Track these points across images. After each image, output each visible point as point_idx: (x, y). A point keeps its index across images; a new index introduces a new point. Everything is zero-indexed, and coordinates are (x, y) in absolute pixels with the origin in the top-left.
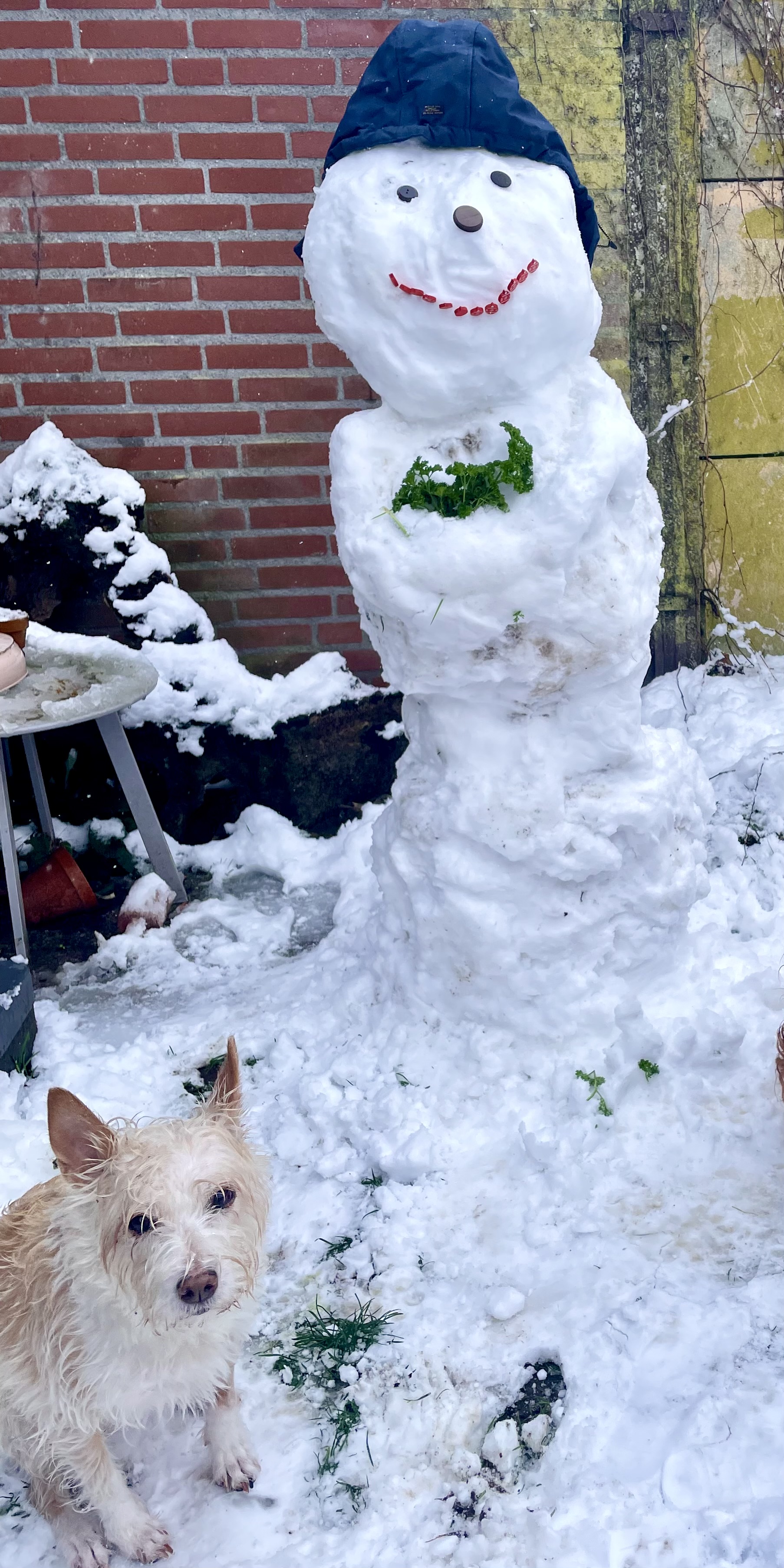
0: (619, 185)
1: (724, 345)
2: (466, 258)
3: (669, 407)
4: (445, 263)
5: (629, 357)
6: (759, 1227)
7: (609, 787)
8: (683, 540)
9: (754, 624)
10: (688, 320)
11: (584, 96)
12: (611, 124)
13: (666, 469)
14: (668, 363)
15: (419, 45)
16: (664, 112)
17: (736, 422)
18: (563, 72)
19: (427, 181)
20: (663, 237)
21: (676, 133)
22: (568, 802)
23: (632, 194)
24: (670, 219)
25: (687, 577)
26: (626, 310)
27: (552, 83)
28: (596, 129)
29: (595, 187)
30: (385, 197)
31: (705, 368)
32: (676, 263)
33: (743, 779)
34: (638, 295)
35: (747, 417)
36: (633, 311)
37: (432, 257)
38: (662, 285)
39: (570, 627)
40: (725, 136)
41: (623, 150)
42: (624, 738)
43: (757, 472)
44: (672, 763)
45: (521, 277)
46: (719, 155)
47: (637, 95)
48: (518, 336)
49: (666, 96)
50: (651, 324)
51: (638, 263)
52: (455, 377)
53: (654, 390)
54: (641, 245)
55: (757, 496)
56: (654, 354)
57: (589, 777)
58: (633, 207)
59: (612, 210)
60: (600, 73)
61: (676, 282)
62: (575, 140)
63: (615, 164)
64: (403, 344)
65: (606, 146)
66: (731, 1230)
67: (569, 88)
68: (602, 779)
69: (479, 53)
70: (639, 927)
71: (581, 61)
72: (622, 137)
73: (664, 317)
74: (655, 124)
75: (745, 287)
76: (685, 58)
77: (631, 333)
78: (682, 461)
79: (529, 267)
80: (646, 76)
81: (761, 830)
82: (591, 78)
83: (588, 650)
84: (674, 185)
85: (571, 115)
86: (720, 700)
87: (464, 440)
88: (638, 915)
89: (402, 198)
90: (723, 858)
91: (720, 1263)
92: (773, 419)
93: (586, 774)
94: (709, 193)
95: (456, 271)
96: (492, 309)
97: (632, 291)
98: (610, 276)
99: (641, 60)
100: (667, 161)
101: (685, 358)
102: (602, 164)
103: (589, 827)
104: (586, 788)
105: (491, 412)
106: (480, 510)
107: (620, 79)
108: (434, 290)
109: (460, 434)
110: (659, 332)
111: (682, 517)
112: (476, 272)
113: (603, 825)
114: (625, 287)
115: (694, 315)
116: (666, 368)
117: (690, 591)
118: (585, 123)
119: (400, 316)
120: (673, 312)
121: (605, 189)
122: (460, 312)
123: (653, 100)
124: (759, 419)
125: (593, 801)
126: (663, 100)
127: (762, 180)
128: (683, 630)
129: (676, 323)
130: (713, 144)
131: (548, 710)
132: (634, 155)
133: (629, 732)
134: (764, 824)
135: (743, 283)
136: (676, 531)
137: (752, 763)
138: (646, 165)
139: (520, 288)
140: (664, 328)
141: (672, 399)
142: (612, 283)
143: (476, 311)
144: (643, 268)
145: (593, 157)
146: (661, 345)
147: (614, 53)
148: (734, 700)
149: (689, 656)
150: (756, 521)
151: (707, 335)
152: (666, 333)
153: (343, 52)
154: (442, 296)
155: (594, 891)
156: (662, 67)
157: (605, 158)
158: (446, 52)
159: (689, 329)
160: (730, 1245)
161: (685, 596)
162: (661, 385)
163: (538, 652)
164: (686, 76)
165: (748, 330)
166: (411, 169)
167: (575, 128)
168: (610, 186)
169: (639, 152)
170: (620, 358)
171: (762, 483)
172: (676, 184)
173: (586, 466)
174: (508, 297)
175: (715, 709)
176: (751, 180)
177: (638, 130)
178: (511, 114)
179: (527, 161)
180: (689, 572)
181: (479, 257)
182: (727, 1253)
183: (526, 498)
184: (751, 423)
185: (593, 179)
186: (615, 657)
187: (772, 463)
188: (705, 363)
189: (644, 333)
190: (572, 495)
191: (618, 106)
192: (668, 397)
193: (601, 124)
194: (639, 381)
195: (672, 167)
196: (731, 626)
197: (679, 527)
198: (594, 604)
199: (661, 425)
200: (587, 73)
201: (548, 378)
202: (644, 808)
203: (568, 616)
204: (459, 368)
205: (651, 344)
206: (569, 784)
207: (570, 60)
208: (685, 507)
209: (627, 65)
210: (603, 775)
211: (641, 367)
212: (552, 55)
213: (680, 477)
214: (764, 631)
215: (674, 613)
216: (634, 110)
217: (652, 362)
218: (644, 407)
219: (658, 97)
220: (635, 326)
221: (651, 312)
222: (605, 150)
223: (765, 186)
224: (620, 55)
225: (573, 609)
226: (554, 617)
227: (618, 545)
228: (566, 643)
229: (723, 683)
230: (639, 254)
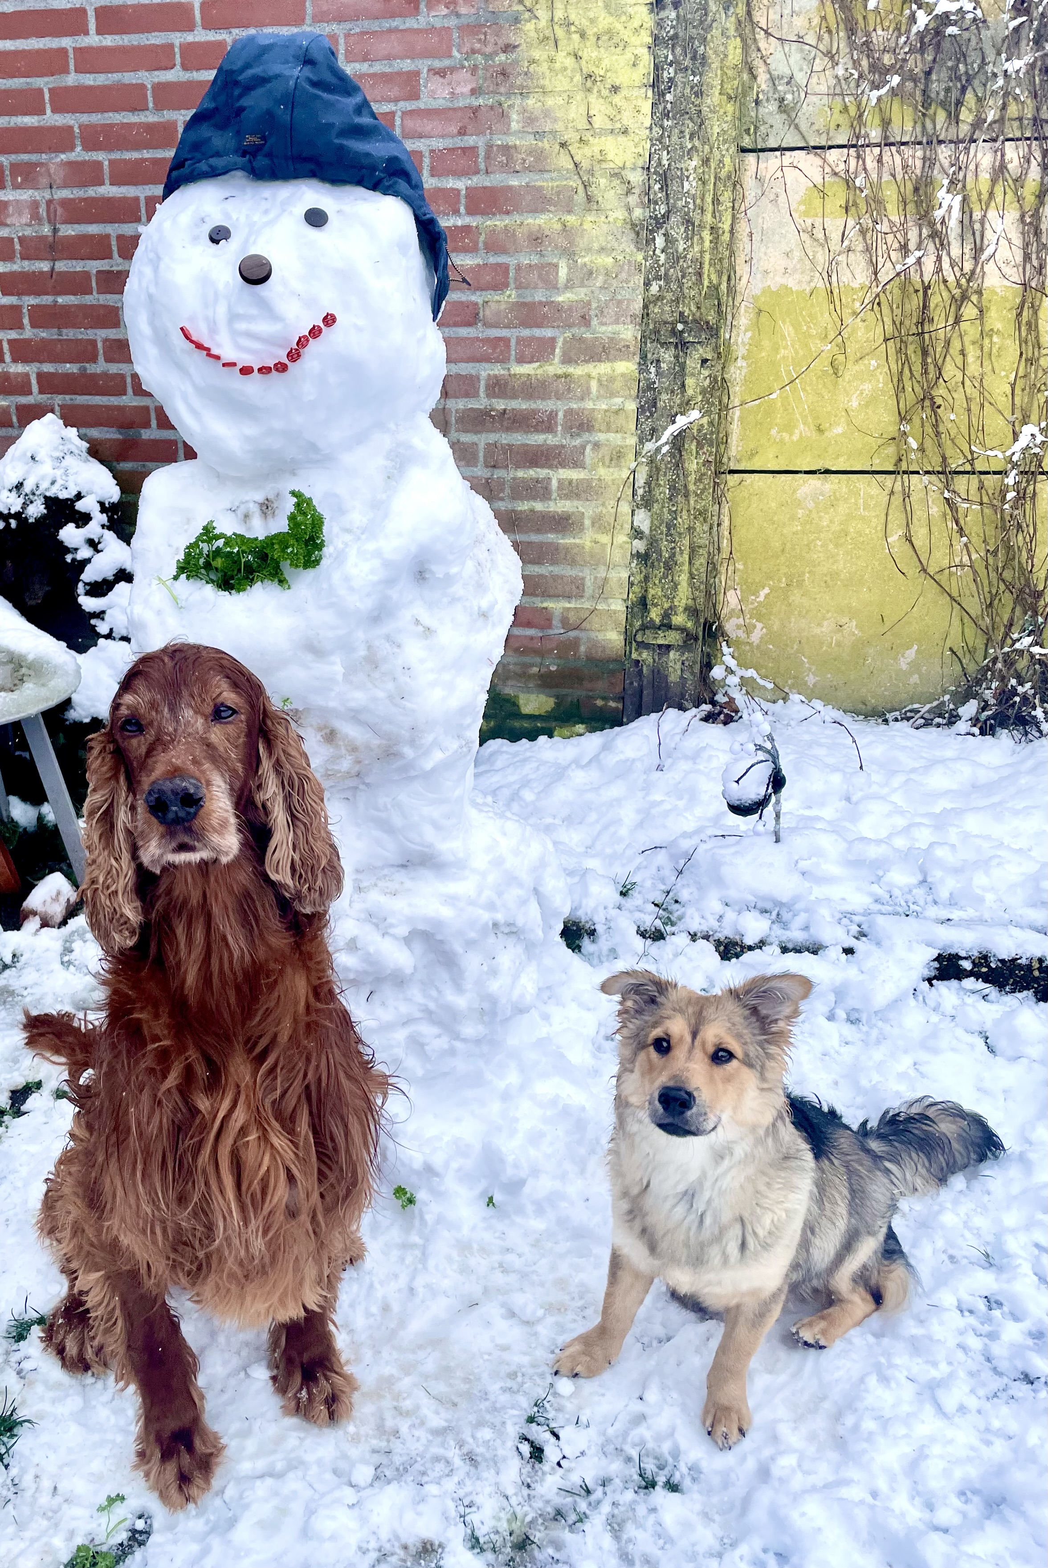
0: (640, 163)
1: (766, 343)
2: (254, 311)
3: (678, 417)
4: (233, 317)
5: (637, 359)
8: (686, 567)
9: (751, 673)
10: (711, 318)
11: (605, 63)
12: (636, 92)
13: (673, 488)
14: (683, 366)
15: (247, 66)
16: (701, 75)
17: (774, 432)
18: (583, 35)
19: (243, 219)
20: (688, 222)
21: (713, 98)
23: (655, 173)
24: (698, 201)
25: (687, 609)
26: (637, 306)
27: (570, 49)
28: (617, 99)
29: (612, 165)
30: (195, 239)
31: (737, 372)
32: (702, 252)
33: (673, 857)
34: (654, 288)
35: (789, 427)
36: (645, 307)
37: (222, 310)
38: (683, 277)
39: (356, 716)
40: (789, 97)
41: (648, 122)
43: (795, 491)
45: (315, 332)
46: (778, 120)
47: (670, 57)
48: (312, 398)
49: (704, 57)
50: (666, 323)
51: (658, 252)
52: (247, 439)
53: (664, 397)
54: (663, 231)
55: (793, 518)
56: (667, 356)
57: (385, 872)
58: (657, 187)
59: (629, 192)
60: (626, 35)
61: (700, 275)
62: (591, 113)
63: (636, 140)
64: (196, 402)
65: (627, 118)
67: (589, 52)
68: (401, 876)
70: (438, 1036)
71: (605, 21)
72: (647, 107)
73: (681, 314)
74: (688, 91)
75: (797, 276)
76: (732, 10)
77: (643, 332)
78: (692, 478)
79: (325, 320)
80: (681, 34)
82: (616, 40)
83: (376, 742)
84: (706, 162)
85: (589, 83)
87: (261, 505)
88: (438, 1023)
89: (215, 240)
92: (820, 430)
93: (382, 868)
94: (762, 165)
95: (242, 326)
96: (281, 368)
97: (647, 284)
98: (622, 267)
99: (678, 16)
100: (700, 131)
101: (704, 361)
102: (622, 139)
103: (377, 926)
104: (381, 884)
105: (294, 474)
106: (258, 585)
107: (650, 40)
108: (219, 346)
109: (260, 497)
110: (674, 332)
111: (686, 542)
112: (264, 327)
113: (395, 925)
114: (640, 280)
115: (719, 312)
116: (680, 372)
117: (689, 625)
118: (605, 93)
119: (192, 370)
120: (694, 309)
121: (624, 168)
122: (246, 371)
123: (687, 62)
124: (803, 430)
125: (383, 899)
126: (700, 62)
127: (830, 147)
128: (678, 666)
129: (695, 321)
130: (772, 107)
131: (347, 795)
132: (662, 127)
133: (437, 826)
134: (679, 919)
135: (795, 270)
136: (678, 557)
137: (687, 844)
138: (674, 138)
139: (311, 345)
140: (680, 327)
141: (685, 407)
142: (623, 275)
143: (264, 370)
144: (663, 257)
145: (612, 131)
146: (676, 347)
147: (645, 10)
149: (683, 696)
150: (789, 546)
151: (746, 331)
152: (682, 332)
154: (228, 353)
155: (383, 994)
156: (701, 22)
157: (625, 132)
158: (271, 74)
159: (709, 327)
161: (682, 629)
162: (673, 392)
164: (732, 32)
165: (796, 326)
166: (230, 206)
167: (592, 98)
168: (628, 165)
169: (666, 123)
170: (628, 360)
171: (799, 504)
172: (708, 160)
174: (299, 356)
176: (815, 148)
177: (669, 97)
178: (337, 141)
179: (361, 191)
180: (690, 602)
181: (268, 309)
183: (311, 573)
184: (791, 435)
185: (610, 157)
187: (814, 481)
188: (740, 362)
189: (656, 332)
191: (645, 71)
192: (680, 406)
193: (624, 92)
194: (650, 387)
195: (706, 141)
196: (730, 671)
197: (682, 552)
198: (381, 694)
199: (666, 437)
200: (610, 33)
201: (360, 439)
203: (353, 705)
204: (251, 430)
205: (663, 344)
207: (592, 21)
208: (690, 529)
209: (660, 24)
210: (402, 871)
211: (653, 370)
212: (573, 17)
213: (686, 496)
215: (668, 647)
216: (665, 74)
217: (664, 366)
218: (652, 415)
219: (694, 58)
220: (647, 324)
221: (667, 308)
222: (625, 122)
223: (833, 155)
224: (652, 11)
225: (358, 698)
226: (332, 704)
227: (420, 629)
228: (350, 731)
229: (715, 730)
230: (660, 241)
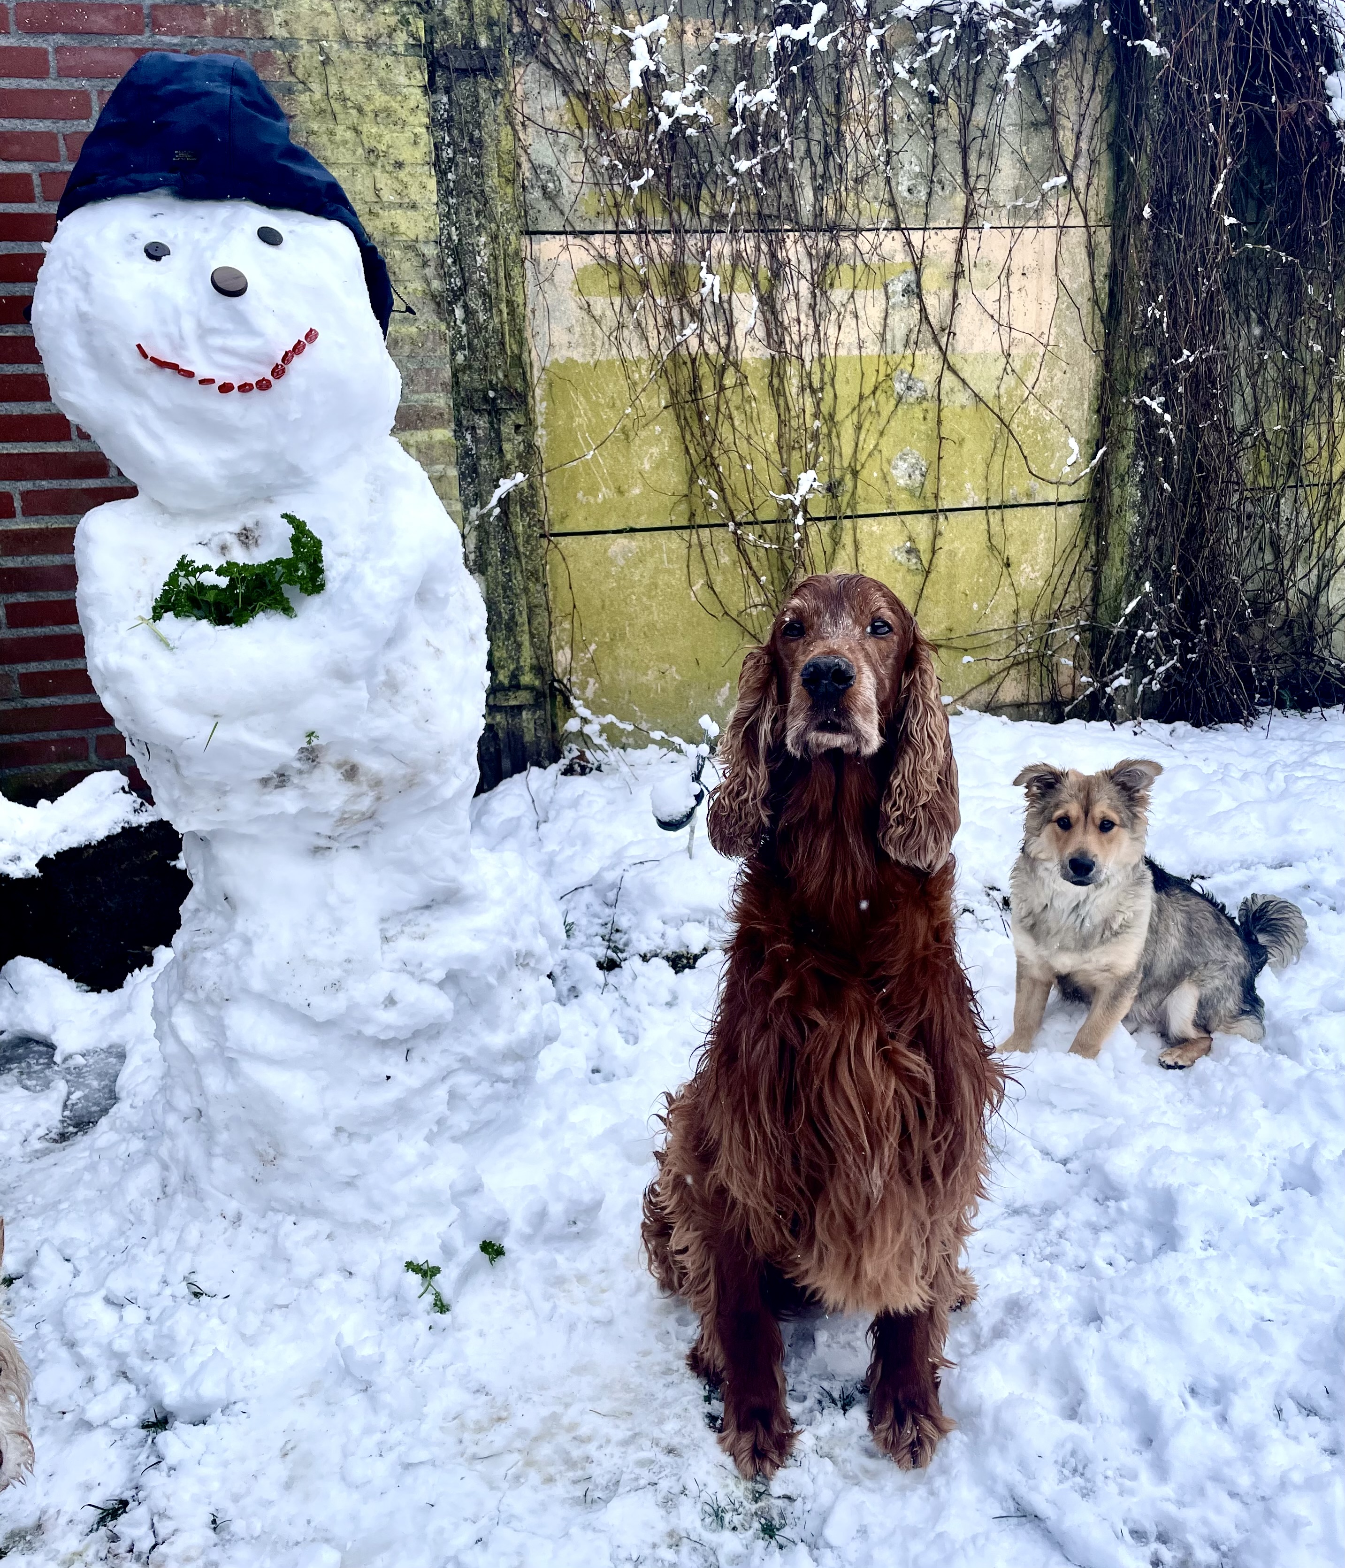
0: (432, 237)
1: (562, 412)
2: (229, 326)
3: (501, 481)
4: (204, 332)
5: (453, 426)
6: (620, 1433)
7: (435, 925)
8: (526, 628)
9: (610, 718)
10: (518, 385)
11: (387, 138)
12: (419, 170)
13: (503, 551)
14: (498, 433)
15: (167, 81)
16: (479, 157)
17: (580, 495)
18: (360, 110)
19: (181, 236)
20: (485, 294)
21: (493, 180)
22: (385, 947)
23: (447, 247)
24: (492, 275)
25: (532, 668)
26: (446, 374)
27: (349, 123)
28: (402, 175)
29: (404, 238)
30: (129, 255)
31: (541, 438)
32: (502, 323)
33: (601, 894)
34: (460, 358)
35: (593, 490)
36: (454, 375)
37: (188, 326)
38: (487, 346)
39: (377, 746)
40: (551, 185)
41: (435, 199)
42: (451, 869)
43: (606, 551)
44: (510, 891)
45: (298, 348)
46: (544, 206)
47: (447, 139)
48: (298, 416)
49: (480, 140)
50: (476, 390)
51: (459, 322)
52: (223, 463)
53: (484, 462)
54: (461, 303)
55: (608, 575)
56: (482, 422)
57: (410, 916)
58: (450, 261)
59: (425, 264)
60: (403, 113)
61: (502, 344)
62: (378, 186)
63: (426, 214)
64: (158, 426)
65: (414, 193)
66: (589, 1439)
67: (369, 128)
68: (425, 918)
69: (237, 92)
70: (478, 1084)
71: (381, 99)
72: (432, 184)
73: (491, 382)
74: (469, 171)
75: (581, 350)
76: (499, 99)
77: (455, 400)
78: (520, 541)
79: (307, 337)
80: (456, 118)
81: (622, 951)
82: (394, 118)
83: (401, 771)
84: (494, 238)
85: (372, 158)
86: (575, 804)
87: (239, 535)
88: (477, 1070)
89: (150, 256)
90: (580, 987)
91: (575, 1482)
92: (620, 492)
93: (407, 912)
94: (535, 247)
95: (217, 341)
96: (264, 385)
97: (453, 353)
98: (427, 336)
99: (450, 100)
100: (485, 210)
101: (517, 427)
102: (410, 213)
103: (412, 974)
104: (407, 929)
105: (271, 502)
106: (261, 615)
107: (426, 120)
108: (190, 362)
109: (236, 528)
110: (486, 399)
111: (523, 602)
112: (242, 343)
113: (429, 970)
114: (445, 349)
115: (525, 379)
116: (496, 439)
117: (537, 683)
118: (389, 168)
119: (152, 392)
120: (501, 375)
121: (417, 241)
122: (226, 388)
123: (465, 144)
124: (605, 493)
125: (416, 945)
126: (478, 146)
127: (593, 233)
128: (532, 726)
129: (504, 388)
130: (537, 194)
131: (358, 842)
132: (447, 203)
133: (457, 860)
134: (626, 944)
135: (578, 345)
136: (517, 617)
137: (611, 876)
138: (462, 215)
139: (296, 360)
140: (491, 394)
141: (505, 472)
142: (429, 344)
143: (245, 388)
144: (464, 328)
145: (401, 205)
146: (489, 414)
147: (419, 91)
148: (590, 803)
149: (539, 755)
150: (607, 603)
151: (541, 401)
152: (494, 399)
153: (99, 83)
154: (202, 371)
155: (422, 1048)
156: (473, 108)
157: (414, 206)
158: (198, 90)
159: (519, 395)
160: (588, 1459)
161: (530, 688)
162: (491, 457)
163: (340, 776)
164: (502, 119)
165: (586, 396)
166: (161, 222)
167: (377, 173)
168: (421, 238)
169: (452, 201)
170: (443, 426)
171: (612, 562)
172: (497, 237)
173: (386, 563)
174: (283, 371)
175: (569, 815)
176: (581, 232)
177: (450, 176)
178: (281, 162)
179: (302, 215)
180: (534, 661)
181: (244, 324)
182: (583, 1469)
183: (316, 601)
184: (596, 497)
185: (402, 229)
186: (433, 778)
187: (622, 541)
188: (540, 431)
189: (470, 400)
190: (371, 596)
191: (426, 150)
192: (500, 470)
193: (408, 169)
194: (467, 453)
195: (492, 219)
196: (585, 721)
197: (521, 613)
198: (404, 719)
199: (494, 501)
200: (388, 112)
201: (339, 461)
202: (478, 947)
203: (376, 734)
204: (227, 452)
205: (477, 411)
206: (385, 925)
207: (368, 98)
208: (526, 590)
209: (434, 106)
210: (427, 913)
211: (468, 437)
212: (348, 92)
213: (518, 558)
214: (621, 726)
215: (520, 708)
216: (444, 154)
217: (479, 432)
218: (473, 481)
219: (471, 140)
220: (458, 393)
221: (476, 376)
222: (413, 197)
223: (597, 240)
224: (426, 93)
225: (380, 726)
226: (356, 736)
227: (431, 650)
228: (373, 764)
229: (578, 783)
230: (459, 313)
